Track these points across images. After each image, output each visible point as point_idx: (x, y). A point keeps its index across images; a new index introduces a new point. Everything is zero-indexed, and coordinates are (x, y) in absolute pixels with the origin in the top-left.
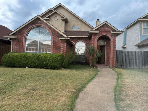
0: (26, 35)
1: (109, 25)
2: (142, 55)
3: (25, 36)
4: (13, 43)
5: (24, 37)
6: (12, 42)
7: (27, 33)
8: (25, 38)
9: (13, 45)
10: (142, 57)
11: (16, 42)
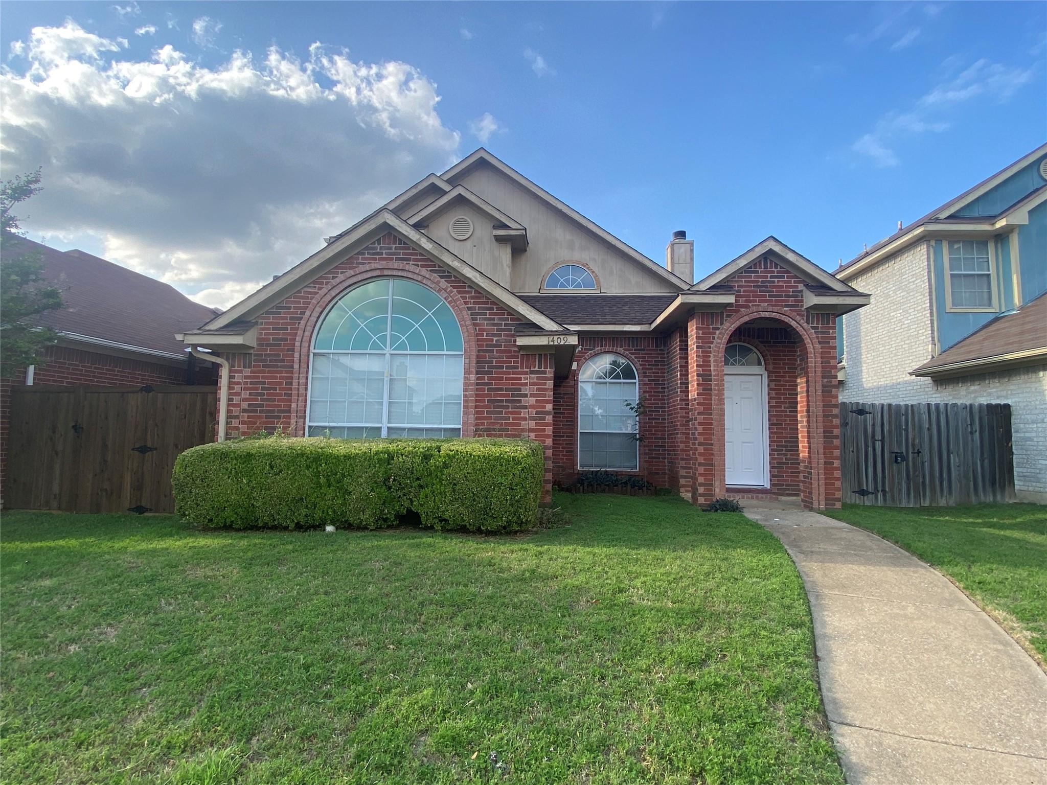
0: (309, 329)
1: (791, 257)
2: (977, 426)
3: (307, 334)
4: (231, 377)
5: (298, 338)
6: (224, 373)
7: (316, 314)
8: (305, 344)
9: (230, 388)
10: (977, 435)
11: (247, 372)
